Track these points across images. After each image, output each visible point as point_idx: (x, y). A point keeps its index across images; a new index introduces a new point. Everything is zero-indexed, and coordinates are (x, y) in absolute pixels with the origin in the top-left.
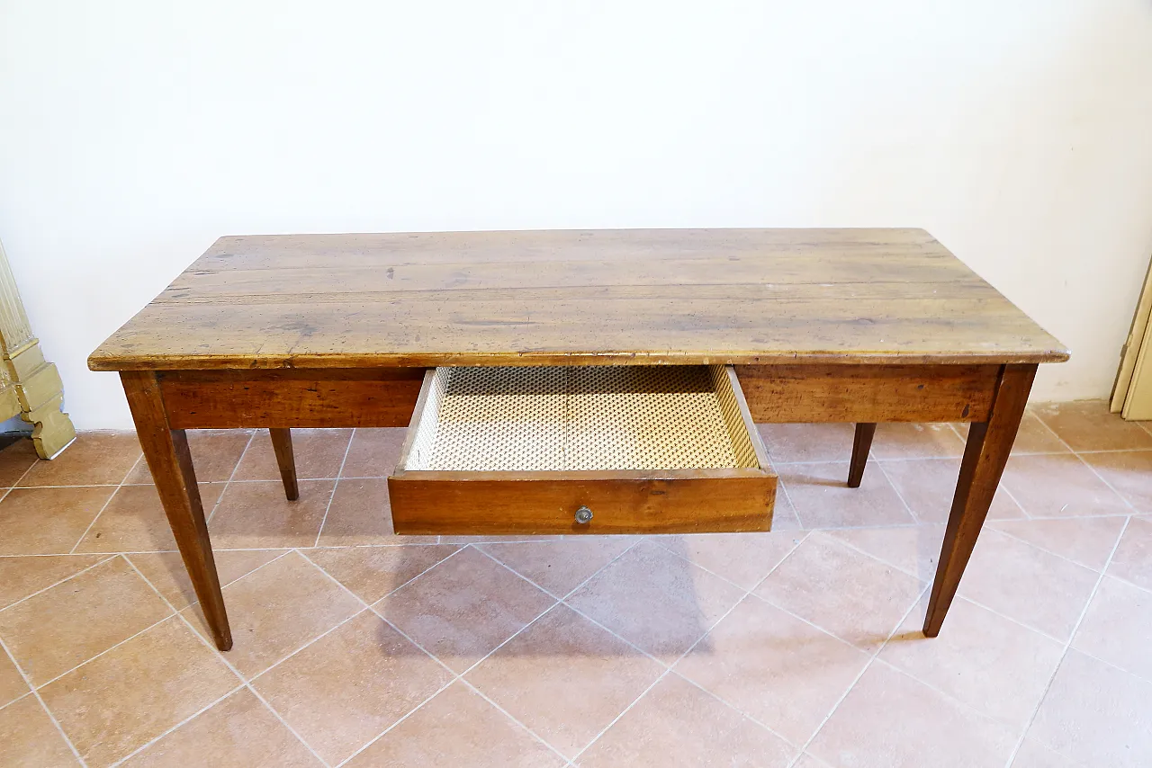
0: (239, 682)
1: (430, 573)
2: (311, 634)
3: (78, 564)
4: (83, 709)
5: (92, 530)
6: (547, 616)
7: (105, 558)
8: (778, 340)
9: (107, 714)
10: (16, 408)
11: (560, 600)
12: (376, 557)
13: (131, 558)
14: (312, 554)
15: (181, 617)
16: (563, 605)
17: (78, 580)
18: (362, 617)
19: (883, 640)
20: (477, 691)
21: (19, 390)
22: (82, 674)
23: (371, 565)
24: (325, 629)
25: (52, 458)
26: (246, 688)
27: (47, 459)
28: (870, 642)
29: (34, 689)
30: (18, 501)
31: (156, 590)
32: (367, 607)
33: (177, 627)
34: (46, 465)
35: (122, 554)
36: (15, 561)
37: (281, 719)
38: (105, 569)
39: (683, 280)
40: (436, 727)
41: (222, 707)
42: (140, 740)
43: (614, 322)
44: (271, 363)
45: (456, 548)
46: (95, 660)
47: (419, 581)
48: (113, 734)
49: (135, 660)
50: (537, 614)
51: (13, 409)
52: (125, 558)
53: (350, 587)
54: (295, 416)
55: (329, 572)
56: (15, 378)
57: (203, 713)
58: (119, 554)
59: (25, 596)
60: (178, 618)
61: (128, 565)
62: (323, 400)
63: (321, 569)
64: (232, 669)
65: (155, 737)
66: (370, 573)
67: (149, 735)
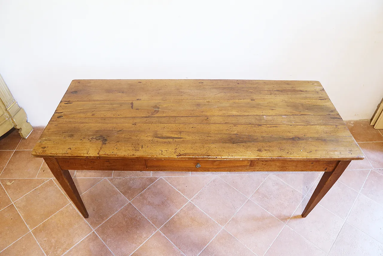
0: (92, 230)
1: (148, 189)
2: (112, 212)
3: (39, 182)
4: (46, 239)
5: (42, 169)
6: (185, 206)
7: (47, 180)
8: (266, 150)
9: (53, 241)
10: (12, 126)
11: (190, 201)
12: (131, 182)
13: (55, 180)
14: (111, 180)
16: (190, 202)
17: (39, 189)
18: (128, 206)
19: (289, 218)
20: (164, 235)
21: (12, 120)
22: (44, 225)
23: (130, 185)
24: (117, 210)
25: (26, 138)
26: (94, 232)
27: (24, 139)
28: (285, 219)
29: (30, 231)
30: (17, 156)
31: (63, 193)
32: (129, 202)
33: (71, 208)
34: (24, 141)
36: (19, 180)
38: (47, 185)
39: (234, 113)
40: (152, 248)
41: (87, 239)
42: (64, 251)
43: (210, 138)
44: (92, 157)
45: (156, 178)
46: (48, 220)
47: (145, 192)
48: (56, 248)
49: (59, 221)
50: (182, 206)
52: (53, 180)
53: (123, 193)
54: (102, 168)
55: (117, 188)
56: (10, 116)
57: (82, 241)
58: (51, 178)
59: (23, 195)
60: (71, 204)
61: (54, 183)
62: (111, 164)
63: (114, 186)
64: (89, 225)
65: (68, 250)
66: (130, 188)
67: (66, 249)
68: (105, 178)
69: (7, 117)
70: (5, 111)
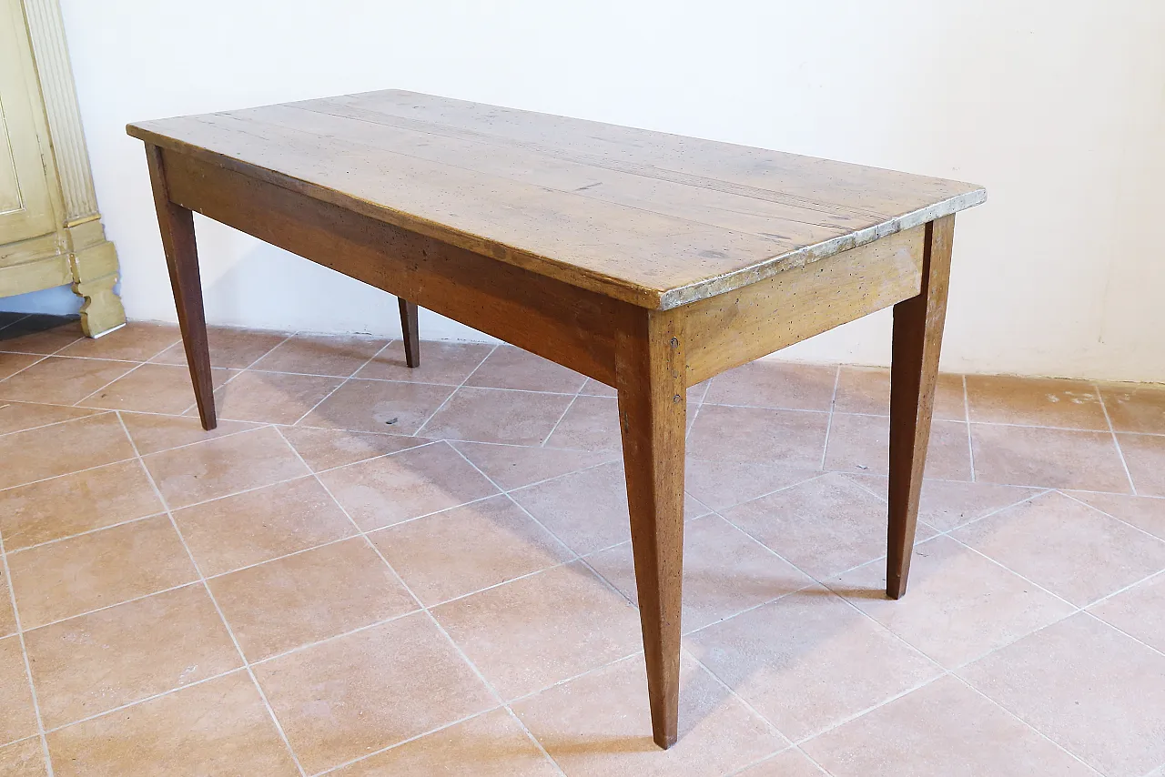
0: (162, 509)
1: (388, 457)
2: (248, 486)
3: (75, 413)
4: (22, 509)
5: (100, 392)
6: (481, 502)
7: (101, 412)
9: (40, 515)
11: (504, 492)
12: (344, 439)
13: (123, 416)
14: (287, 430)
15: (141, 461)
16: (504, 496)
17: (68, 424)
18: (303, 481)
20: (373, 546)
21: (73, 260)
22: (35, 487)
23: (337, 444)
24: (263, 484)
25: (96, 337)
26: (165, 514)
27: (89, 337)
30: (51, 366)
31: (132, 440)
32: (313, 474)
33: (134, 465)
34: (87, 342)
35: (117, 411)
36: (25, 405)
37: (182, 539)
38: (94, 420)
40: (316, 564)
41: (138, 524)
42: (56, 536)
45: (428, 441)
46: (51, 480)
48: (36, 529)
49: (84, 484)
51: (64, 277)
52: (118, 413)
53: (305, 457)
55: (294, 445)
56: (71, 247)
57: (118, 526)
58: (113, 410)
59: (18, 430)
60: (137, 460)
61: (118, 420)
63: (287, 441)
64: (163, 501)
65: (68, 535)
66: (332, 449)
67: (64, 533)
68: (274, 425)
69: (61, 248)
70: (60, 226)
